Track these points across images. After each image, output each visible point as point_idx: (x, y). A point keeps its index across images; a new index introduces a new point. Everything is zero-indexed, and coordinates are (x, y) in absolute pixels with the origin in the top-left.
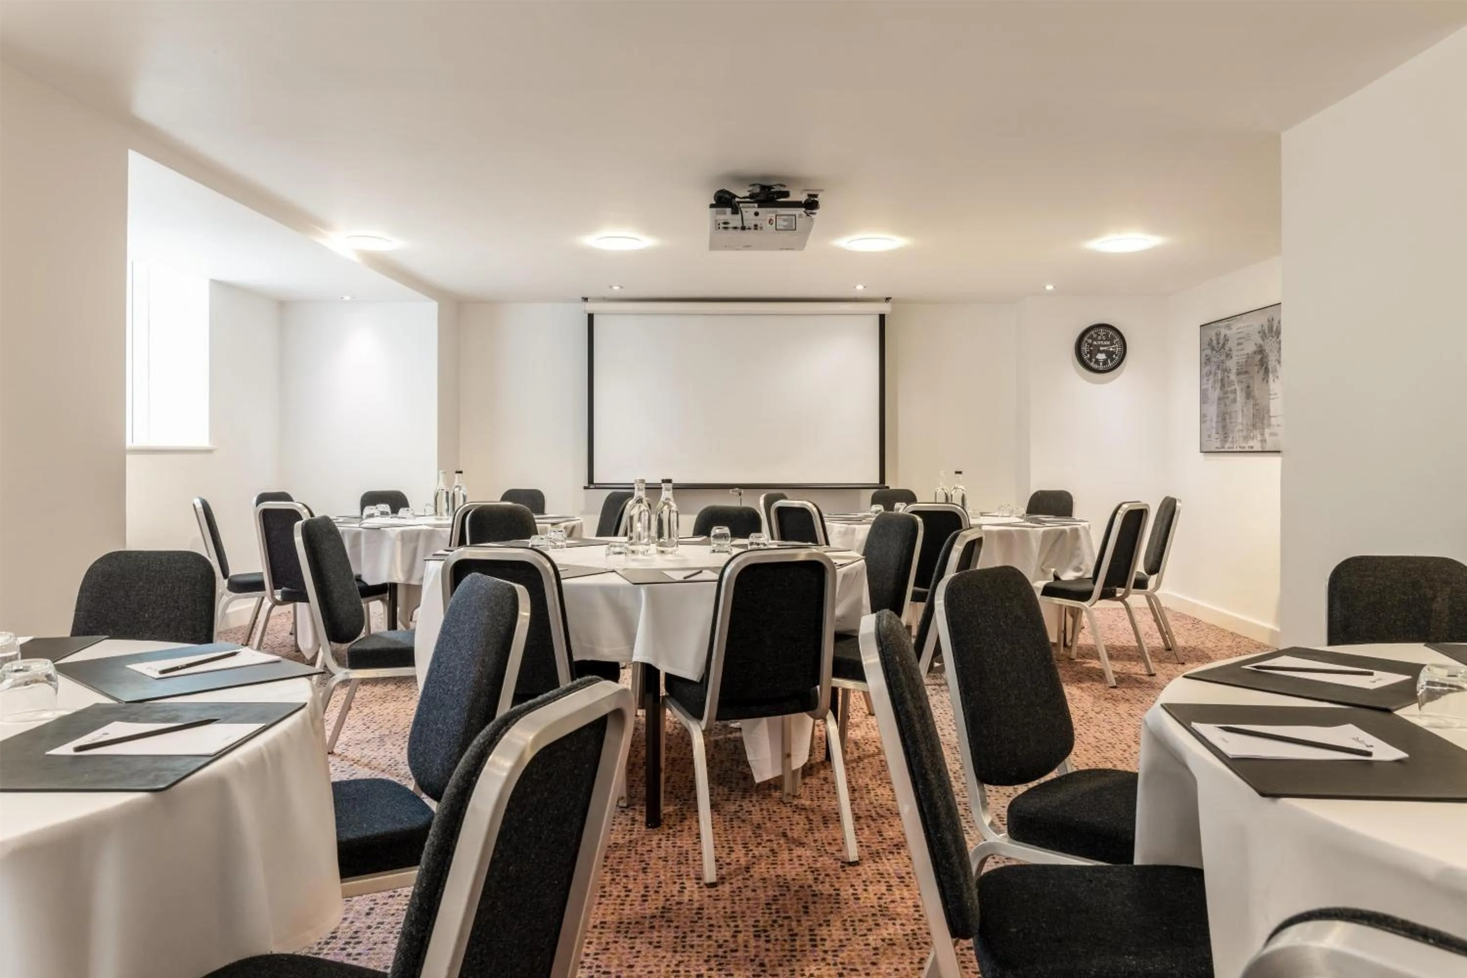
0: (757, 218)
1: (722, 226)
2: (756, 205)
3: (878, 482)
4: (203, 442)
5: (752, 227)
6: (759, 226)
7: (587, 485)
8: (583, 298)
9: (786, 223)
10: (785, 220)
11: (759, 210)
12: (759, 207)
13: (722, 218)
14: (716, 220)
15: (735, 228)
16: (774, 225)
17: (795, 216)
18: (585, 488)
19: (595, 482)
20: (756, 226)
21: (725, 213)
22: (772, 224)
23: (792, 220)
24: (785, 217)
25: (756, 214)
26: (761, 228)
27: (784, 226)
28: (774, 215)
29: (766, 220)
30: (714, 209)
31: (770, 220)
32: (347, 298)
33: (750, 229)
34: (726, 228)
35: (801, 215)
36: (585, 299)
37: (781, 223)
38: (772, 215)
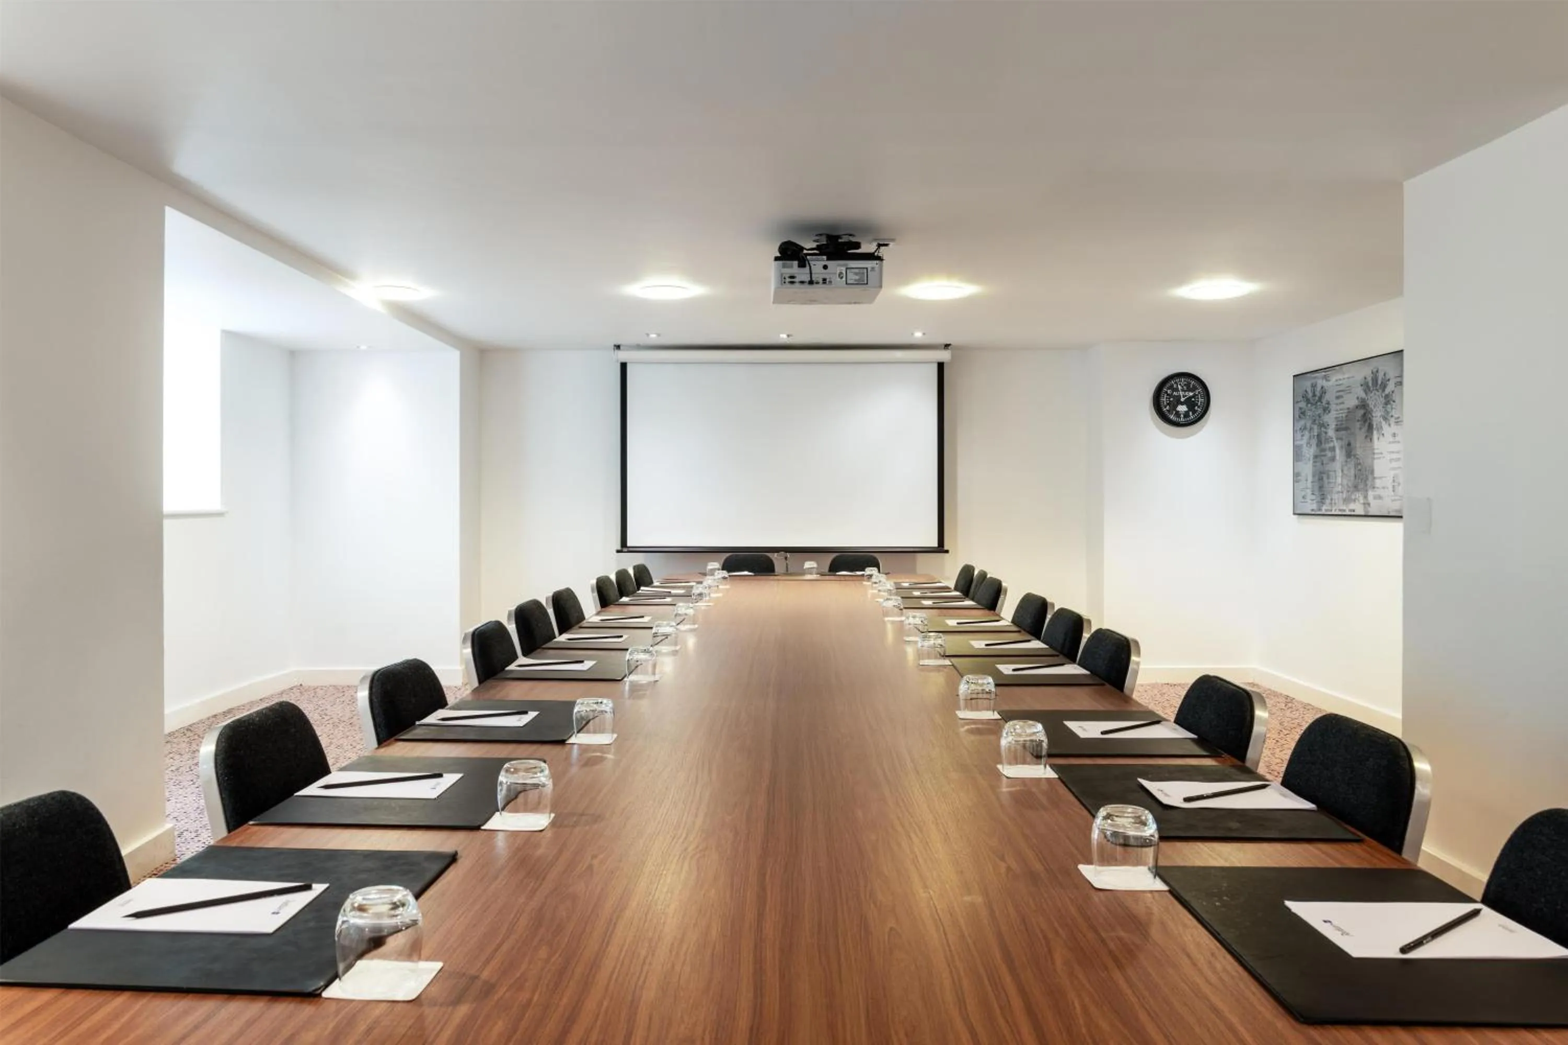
0: (825, 271)
1: (788, 280)
2: (825, 257)
3: (936, 545)
4: (214, 503)
5: (821, 281)
6: (828, 280)
7: (619, 548)
8: (615, 346)
9: (857, 277)
10: (856, 274)
11: (830, 263)
12: (828, 259)
13: (788, 271)
14: (782, 275)
15: (802, 282)
16: (844, 279)
17: (867, 268)
18: (618, 551)
19: (629, 544)
20: (824, 280)
21: (792, 267)
22: (842, 278)
23: (863, 273)
24: (857, 271)
25: (825, 267)
26: (830, 282)
27: (856, 280)
28: (844, 268)
29: (836, 273)
30: (780, 262)
31: (841, 273)
32: (363, 347)
33: (817, 283)
34: (792, 283)
35: (873, 269)
36: (618, 347)
37: (852, 277)
38: (842, 268)
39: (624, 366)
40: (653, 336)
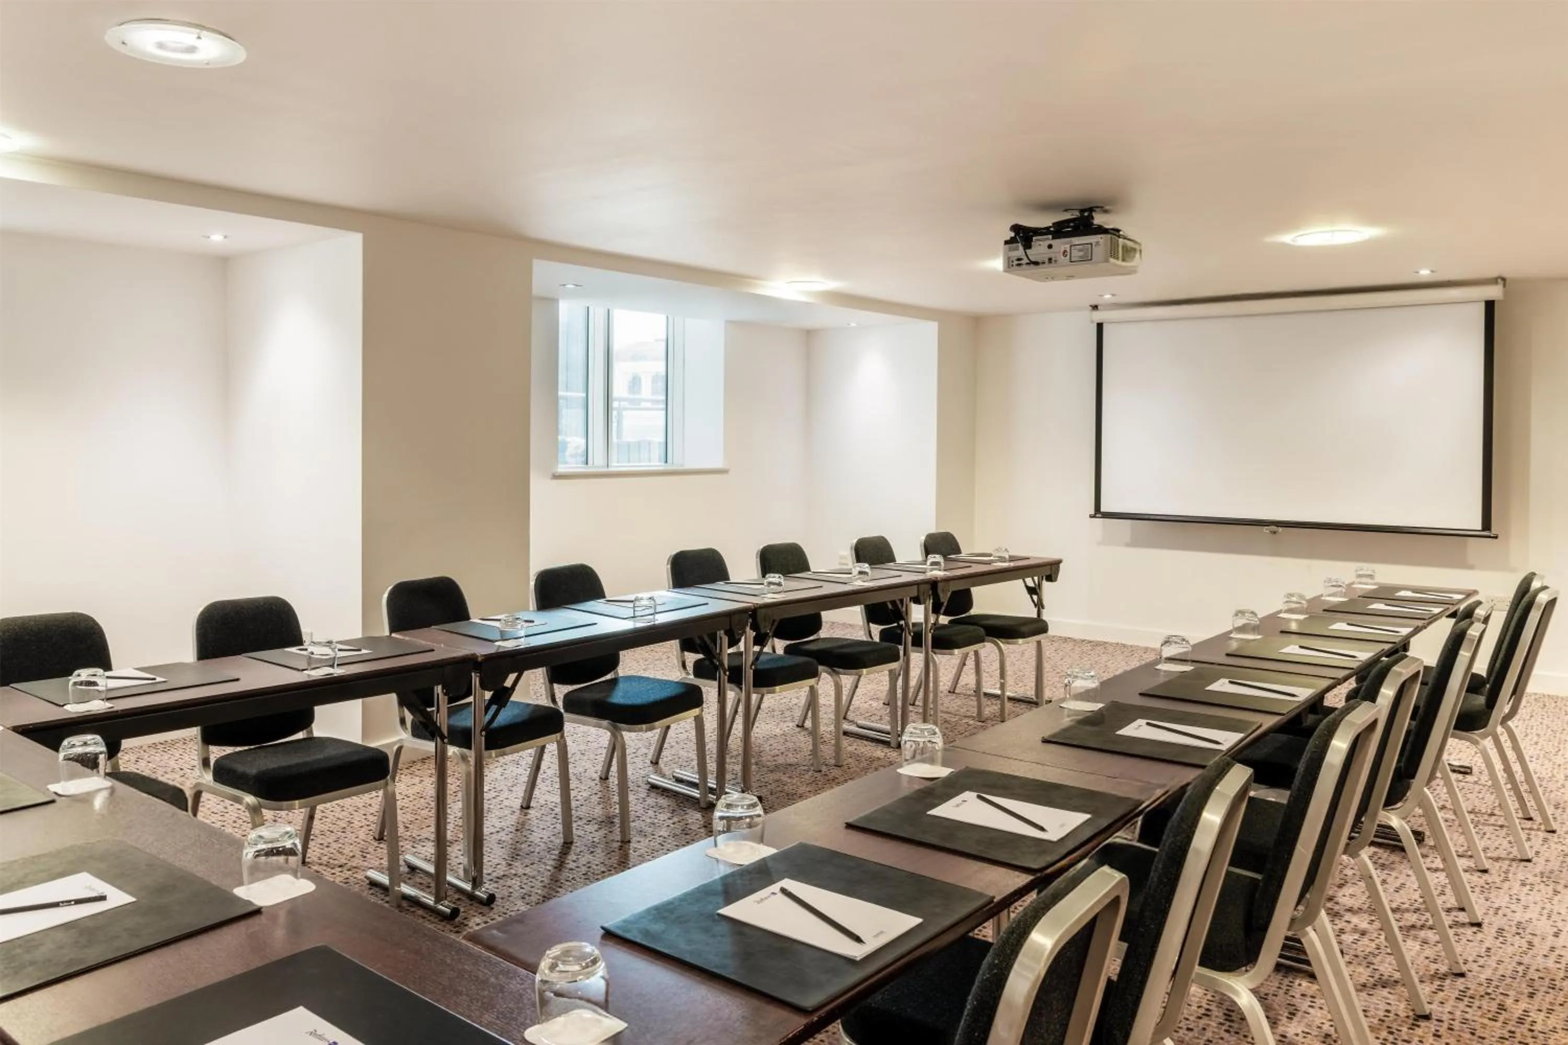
0: (1052, 250)
1: (1014, 262)
2: (1050, 237)
3: (1481, 528)
5: (1047, 261)
6: (1054, 259)
7: (1093, 512)
8: (1091, 306)
9: (1081, 254)
10: (1080, 250)
11: (1052, 242)
12: (1058, 238)
13: (1017, 254)
14: (1009, 258)
15: (1028, 264)
16: (1068, 257)
17: (1091, 244)
18: (1091, 517)
19: (1103, 510)
20: (1050, 260)
21: (1018, 249)
22: (1066, 256)
23: (1087, 249)
24: (1082, 247)
25: (1050, 247)
26: (1056, 261)
27: (1081, 257)
28: (1068, 246)
29: (1059, 252)
30: (1007, 246)
31: (1065, 251)
32: (853, 325)
33: (1044, 263)
34: (1019, 265)
35: (1097, 243)
36: (1095, 307)
37: (1076, 254)
38: (1066, 246)
39: (1100, 327)
40: (1108, 296)
